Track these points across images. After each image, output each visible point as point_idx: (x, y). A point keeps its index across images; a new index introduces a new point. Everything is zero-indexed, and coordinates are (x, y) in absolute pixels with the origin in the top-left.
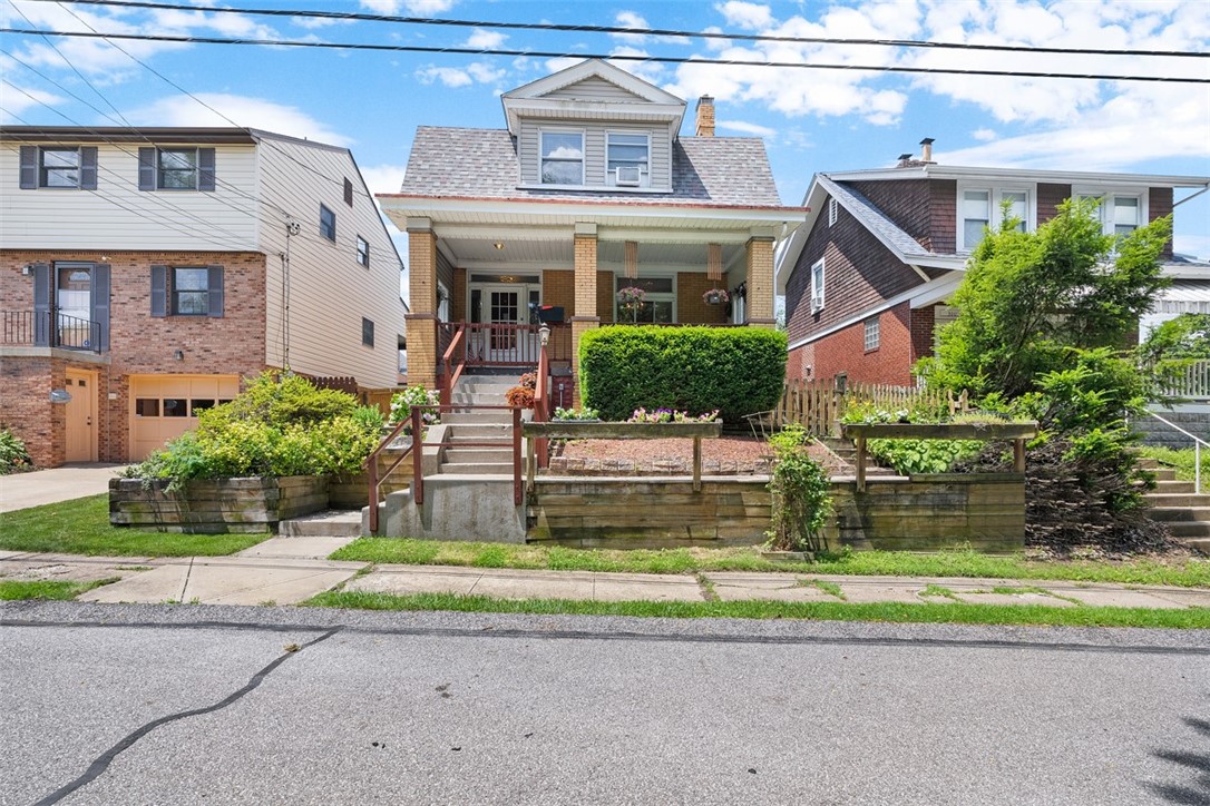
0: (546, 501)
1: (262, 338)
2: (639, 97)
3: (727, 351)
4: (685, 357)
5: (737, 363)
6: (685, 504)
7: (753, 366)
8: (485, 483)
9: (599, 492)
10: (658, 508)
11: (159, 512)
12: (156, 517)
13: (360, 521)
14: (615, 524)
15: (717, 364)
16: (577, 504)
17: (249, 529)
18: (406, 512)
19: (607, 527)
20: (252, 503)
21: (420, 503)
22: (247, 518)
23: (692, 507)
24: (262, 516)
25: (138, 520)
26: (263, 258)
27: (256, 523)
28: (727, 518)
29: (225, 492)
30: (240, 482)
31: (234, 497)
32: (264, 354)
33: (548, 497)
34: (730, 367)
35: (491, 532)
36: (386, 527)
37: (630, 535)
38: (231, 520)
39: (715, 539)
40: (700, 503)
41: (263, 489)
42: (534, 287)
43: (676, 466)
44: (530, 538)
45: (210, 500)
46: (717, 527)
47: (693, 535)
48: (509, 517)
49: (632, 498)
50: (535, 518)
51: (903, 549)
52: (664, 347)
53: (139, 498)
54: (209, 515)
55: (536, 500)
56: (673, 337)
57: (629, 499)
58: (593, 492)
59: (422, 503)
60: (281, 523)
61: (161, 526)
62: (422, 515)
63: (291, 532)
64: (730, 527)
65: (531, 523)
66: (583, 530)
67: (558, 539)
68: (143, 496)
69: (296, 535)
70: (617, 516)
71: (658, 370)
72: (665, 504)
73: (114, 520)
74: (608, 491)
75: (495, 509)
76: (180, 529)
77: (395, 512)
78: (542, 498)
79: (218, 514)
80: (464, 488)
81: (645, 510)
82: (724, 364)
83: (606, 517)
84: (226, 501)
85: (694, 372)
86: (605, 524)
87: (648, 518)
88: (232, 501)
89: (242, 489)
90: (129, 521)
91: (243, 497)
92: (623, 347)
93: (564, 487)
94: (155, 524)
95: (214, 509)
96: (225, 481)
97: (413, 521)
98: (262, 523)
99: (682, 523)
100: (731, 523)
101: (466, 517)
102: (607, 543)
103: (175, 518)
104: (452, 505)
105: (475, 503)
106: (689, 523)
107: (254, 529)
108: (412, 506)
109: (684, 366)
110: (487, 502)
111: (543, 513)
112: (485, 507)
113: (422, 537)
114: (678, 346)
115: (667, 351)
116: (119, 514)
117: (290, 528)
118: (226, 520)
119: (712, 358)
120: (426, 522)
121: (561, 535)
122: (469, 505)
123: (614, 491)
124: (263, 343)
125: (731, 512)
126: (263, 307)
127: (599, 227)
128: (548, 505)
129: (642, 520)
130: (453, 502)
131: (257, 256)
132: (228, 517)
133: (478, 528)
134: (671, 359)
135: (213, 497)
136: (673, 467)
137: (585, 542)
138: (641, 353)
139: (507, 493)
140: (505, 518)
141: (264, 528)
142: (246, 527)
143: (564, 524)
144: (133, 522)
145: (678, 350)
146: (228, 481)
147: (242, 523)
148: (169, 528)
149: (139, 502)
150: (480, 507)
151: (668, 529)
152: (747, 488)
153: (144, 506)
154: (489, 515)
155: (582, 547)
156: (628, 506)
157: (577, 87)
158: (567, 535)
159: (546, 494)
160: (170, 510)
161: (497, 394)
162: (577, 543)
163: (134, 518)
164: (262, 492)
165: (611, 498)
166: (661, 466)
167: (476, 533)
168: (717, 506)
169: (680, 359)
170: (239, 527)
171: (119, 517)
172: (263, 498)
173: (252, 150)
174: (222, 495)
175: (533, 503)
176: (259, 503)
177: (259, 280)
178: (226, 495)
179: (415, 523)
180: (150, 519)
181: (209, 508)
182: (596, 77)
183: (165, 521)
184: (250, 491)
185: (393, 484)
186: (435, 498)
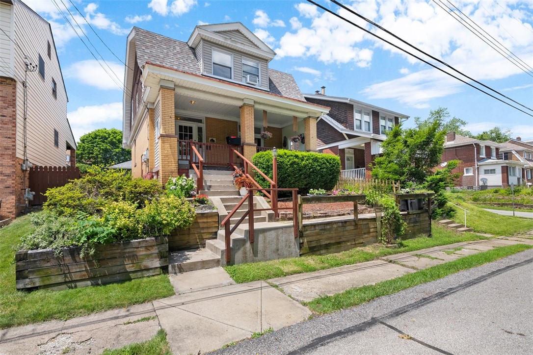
0: (307, 234)
1: (13, 137)
2: (256, 46)
3: (324, 163)
4: (310, 165)
5: (327, 168)
6: (353, 230)
7: (332, 170)
8: (282, 228)
9: (325, 228)
10: (345, 233)
11: (69, 273)
12: (66, 277)
13: (220, 257)
14: (332, 241)
15: (321, 168)
16: (318, 234)
17: (146, 274)
18: (245, 249)
19: (329, 243)
20: (148, 256)
21: (252, 243)
22: (145, 266)
23: (355, 231)
24: (157, 263)
25: (47, 283)
26: (13, 82)
27: (152, 269)
28: (365, 234)
29: (128, 250)
30: (139, 242)
31: (135, 253)
32: (15, 149)
33: (307, 232)
34: (324, 170)
35: (285, 253)
36: (234, 258)
37: (336, 246)
38: (133, 269)
39: (362, 243)
40: (357, 229)
41: (157, 245)
42: (200, 125)
43: (326, 213)
44: (301, 253)
45: (116, 258)
46: (363, 238)
47: (356, 242)
48: (292, 244)
49: (336, 229)
50: (303, 243)
51: (408, 239)
52: (302, 160)
53: (49, 264)
54: (115, 269)
55: (303, 234)
56: (306, 156)
57: (335, 230)
58: (323, 228)
59: (253, 243)
60: (170, 266)
61: (70, 283)
62: (253, 249)
63: (177, 271)
64: (366, 238)
65: (301, 245)
66: (321, 246)
67: (312, 252)
68: (53, 262)
69: (180, 272)
70: (331, 238)
71: (300, 170)
72: (347, 230)
73: (21, 286)
74: (328, 227)
75: (286, 241)
76: (89, 283)
77: (239, 249)
78: (305, 233)
79: (122, 267)
80: (273, 232)
81: (341, 234)
82: (323, 169)
83: (328, 239)
84: (129, 257)
85: (313, 172)
86: (328, 242)
87: (342, 237)
88: (134, 257)
89: (141, 247)
90: (37, 285)
91: (142, 252)
92: (288, 160)
93: (313, 227)
94: (66, 282)
95: (118, 264)
96: (127, 243)
97: (248, 253)
98: (156, 268)
99: (352, 238)
100: (366, 236)
101: (274, 247)
102: (329, 251)
103: (84, 275)
104: (267, 241)
105: (278, 239)
106: (354, 237)
107: (151, 273)
108: (248, 245)
109: (310, 169)
110: (283, 237)
111: (305, 240)
112: (282, 241)
113: (253, 261)
114: (307, 160)
115: (304, 162)
116: (27, 280)
117: (177, 268)
118: (128, 270)
119: (319, 166)
120: (255, 253)
121: (313, 250)
122: (275, 240)
123: (331, 226)
124: (15, 142)
125: (366, 231)
126: (14, 117)
127: (255, 102)
128: (307, 236)
129: (340, 238)
130: (268, 239)
131: (8, 81)
132: (129, 267)
133: (279, 252)
134: (305, 166)
135: (117, 255)
136: (325, 214)
137: (322, 252)
138: (294, 163)
139: (291, 232)
140: (291, 245)
141: (158, 271)
142: (144, 272)
143: (314, 244)
144: (42, 284)
145: (308, 162)
146: (129, 242)
147: (141, 270)
148: (78, 284)
149: (48, 268)
150: (280, 241)
151: (348, 241)
152: (370, 221)
153: (53, 270)
154: (284, 244)
155: (320, 255)
156: (335, 233)
157: (230, 33)
158: (315, 249)
159: (307, 231)
160: (77, 270)
161: (219, 180)
162: (319, 252)
163: (43, 281)
164: (156, 247)
165: (330, 230)
166: (321, 214)
167: (279, 254)
168: (362, 229)
169: (308, 166)
170: (139, 273)
171: (26, 283)
172: (157, 251)
173: (8, 8)
174: (125, 253)
175: (302, 236)
176: (154, 255)
177: (10, 98)
178: (129, 252)
179: (250, 254)
180: (60, 279)
181: (114, 264)
182: (238, 31)
183: (74, 279)
184: (147, 248)
185: (203, 233)
186: (259, 238)
